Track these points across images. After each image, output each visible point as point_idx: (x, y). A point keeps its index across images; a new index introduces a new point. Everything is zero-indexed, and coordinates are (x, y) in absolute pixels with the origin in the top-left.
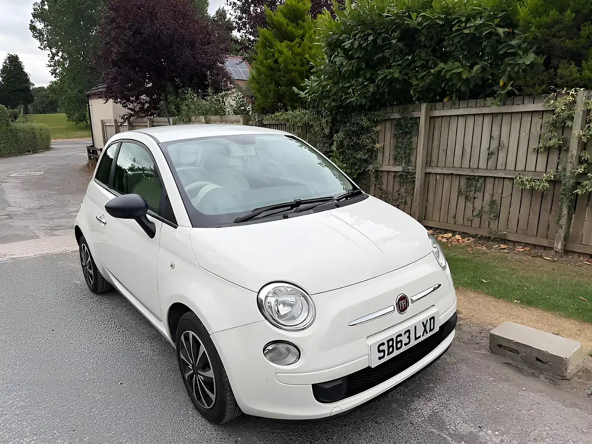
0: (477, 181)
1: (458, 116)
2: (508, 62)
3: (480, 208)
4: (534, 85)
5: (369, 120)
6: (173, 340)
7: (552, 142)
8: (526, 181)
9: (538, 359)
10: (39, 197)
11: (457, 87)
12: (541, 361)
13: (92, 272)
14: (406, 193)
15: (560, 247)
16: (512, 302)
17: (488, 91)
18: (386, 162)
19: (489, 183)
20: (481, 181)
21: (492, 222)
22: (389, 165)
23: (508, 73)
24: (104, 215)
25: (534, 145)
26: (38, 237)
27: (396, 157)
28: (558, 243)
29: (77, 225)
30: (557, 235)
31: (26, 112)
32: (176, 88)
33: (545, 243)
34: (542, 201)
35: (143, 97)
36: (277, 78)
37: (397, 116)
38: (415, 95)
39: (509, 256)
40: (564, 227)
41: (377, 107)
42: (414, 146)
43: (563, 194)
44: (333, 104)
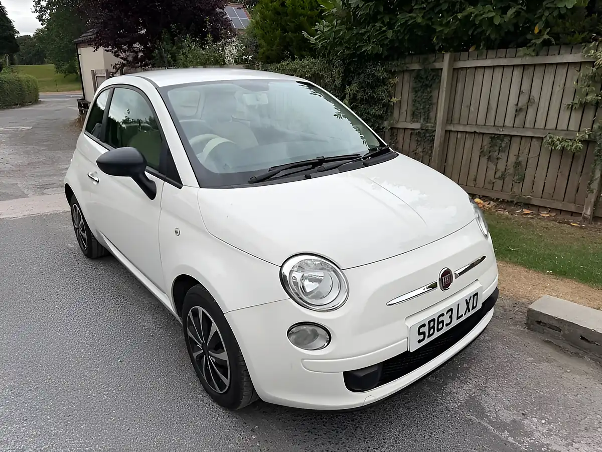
0: (502, 140)
1: (485, 67)
2: (547, 6)
3: (503, 170)
4: (574, 32)
5: (386, 71)
6: (178, 315)
7: (589, 98)
8: (557, 140)
9: (583, 338)
10: (27, 153)
11: (487, 34)
12: (587, 340)
13: (85, 235)
14: (423, 152)
15: (589, 213)
16: (544, 273)
17: (520, 40)
18: (403, 118)
19: (515, 142)
20: (507, 140)
21: (516, 185)
22: (406, 121)
23: (545, 18)
24: (96, 172)
25: (568, 101)
26: (26, 196)
27: (414, 112)
28: (587, 209)
29: (66, 184)
30: (586, 199)
31: (12, 62)
32: (173, 35)
33: (573, 208)
34: (572, 162)
35: (136, 45)
36: (283, 23)
37: (416, 67)
38: (438, 44)
39: (533, 222)
40: (595, 191)
41: (396, 57)
42: (435, 101)
43: (597, 156)
44: (346, 52)
